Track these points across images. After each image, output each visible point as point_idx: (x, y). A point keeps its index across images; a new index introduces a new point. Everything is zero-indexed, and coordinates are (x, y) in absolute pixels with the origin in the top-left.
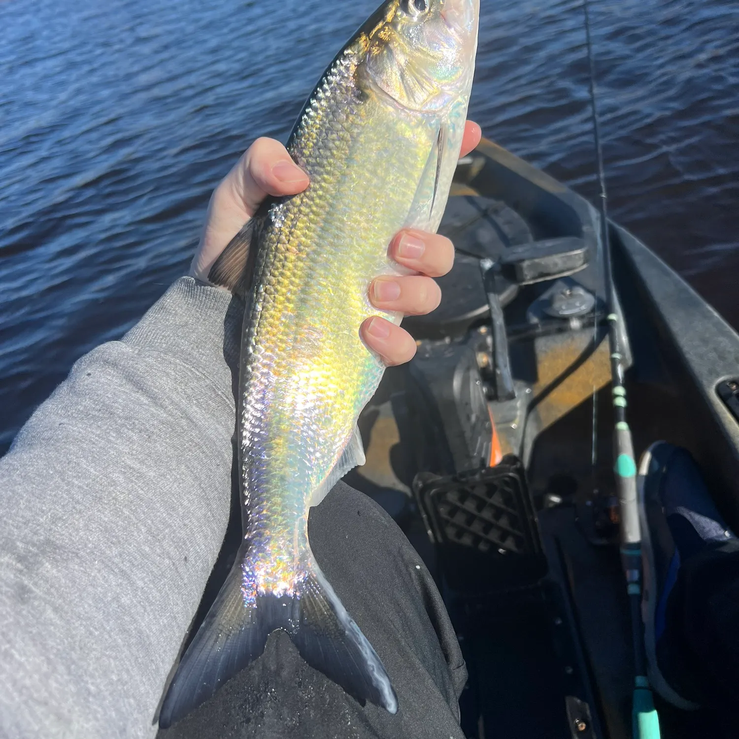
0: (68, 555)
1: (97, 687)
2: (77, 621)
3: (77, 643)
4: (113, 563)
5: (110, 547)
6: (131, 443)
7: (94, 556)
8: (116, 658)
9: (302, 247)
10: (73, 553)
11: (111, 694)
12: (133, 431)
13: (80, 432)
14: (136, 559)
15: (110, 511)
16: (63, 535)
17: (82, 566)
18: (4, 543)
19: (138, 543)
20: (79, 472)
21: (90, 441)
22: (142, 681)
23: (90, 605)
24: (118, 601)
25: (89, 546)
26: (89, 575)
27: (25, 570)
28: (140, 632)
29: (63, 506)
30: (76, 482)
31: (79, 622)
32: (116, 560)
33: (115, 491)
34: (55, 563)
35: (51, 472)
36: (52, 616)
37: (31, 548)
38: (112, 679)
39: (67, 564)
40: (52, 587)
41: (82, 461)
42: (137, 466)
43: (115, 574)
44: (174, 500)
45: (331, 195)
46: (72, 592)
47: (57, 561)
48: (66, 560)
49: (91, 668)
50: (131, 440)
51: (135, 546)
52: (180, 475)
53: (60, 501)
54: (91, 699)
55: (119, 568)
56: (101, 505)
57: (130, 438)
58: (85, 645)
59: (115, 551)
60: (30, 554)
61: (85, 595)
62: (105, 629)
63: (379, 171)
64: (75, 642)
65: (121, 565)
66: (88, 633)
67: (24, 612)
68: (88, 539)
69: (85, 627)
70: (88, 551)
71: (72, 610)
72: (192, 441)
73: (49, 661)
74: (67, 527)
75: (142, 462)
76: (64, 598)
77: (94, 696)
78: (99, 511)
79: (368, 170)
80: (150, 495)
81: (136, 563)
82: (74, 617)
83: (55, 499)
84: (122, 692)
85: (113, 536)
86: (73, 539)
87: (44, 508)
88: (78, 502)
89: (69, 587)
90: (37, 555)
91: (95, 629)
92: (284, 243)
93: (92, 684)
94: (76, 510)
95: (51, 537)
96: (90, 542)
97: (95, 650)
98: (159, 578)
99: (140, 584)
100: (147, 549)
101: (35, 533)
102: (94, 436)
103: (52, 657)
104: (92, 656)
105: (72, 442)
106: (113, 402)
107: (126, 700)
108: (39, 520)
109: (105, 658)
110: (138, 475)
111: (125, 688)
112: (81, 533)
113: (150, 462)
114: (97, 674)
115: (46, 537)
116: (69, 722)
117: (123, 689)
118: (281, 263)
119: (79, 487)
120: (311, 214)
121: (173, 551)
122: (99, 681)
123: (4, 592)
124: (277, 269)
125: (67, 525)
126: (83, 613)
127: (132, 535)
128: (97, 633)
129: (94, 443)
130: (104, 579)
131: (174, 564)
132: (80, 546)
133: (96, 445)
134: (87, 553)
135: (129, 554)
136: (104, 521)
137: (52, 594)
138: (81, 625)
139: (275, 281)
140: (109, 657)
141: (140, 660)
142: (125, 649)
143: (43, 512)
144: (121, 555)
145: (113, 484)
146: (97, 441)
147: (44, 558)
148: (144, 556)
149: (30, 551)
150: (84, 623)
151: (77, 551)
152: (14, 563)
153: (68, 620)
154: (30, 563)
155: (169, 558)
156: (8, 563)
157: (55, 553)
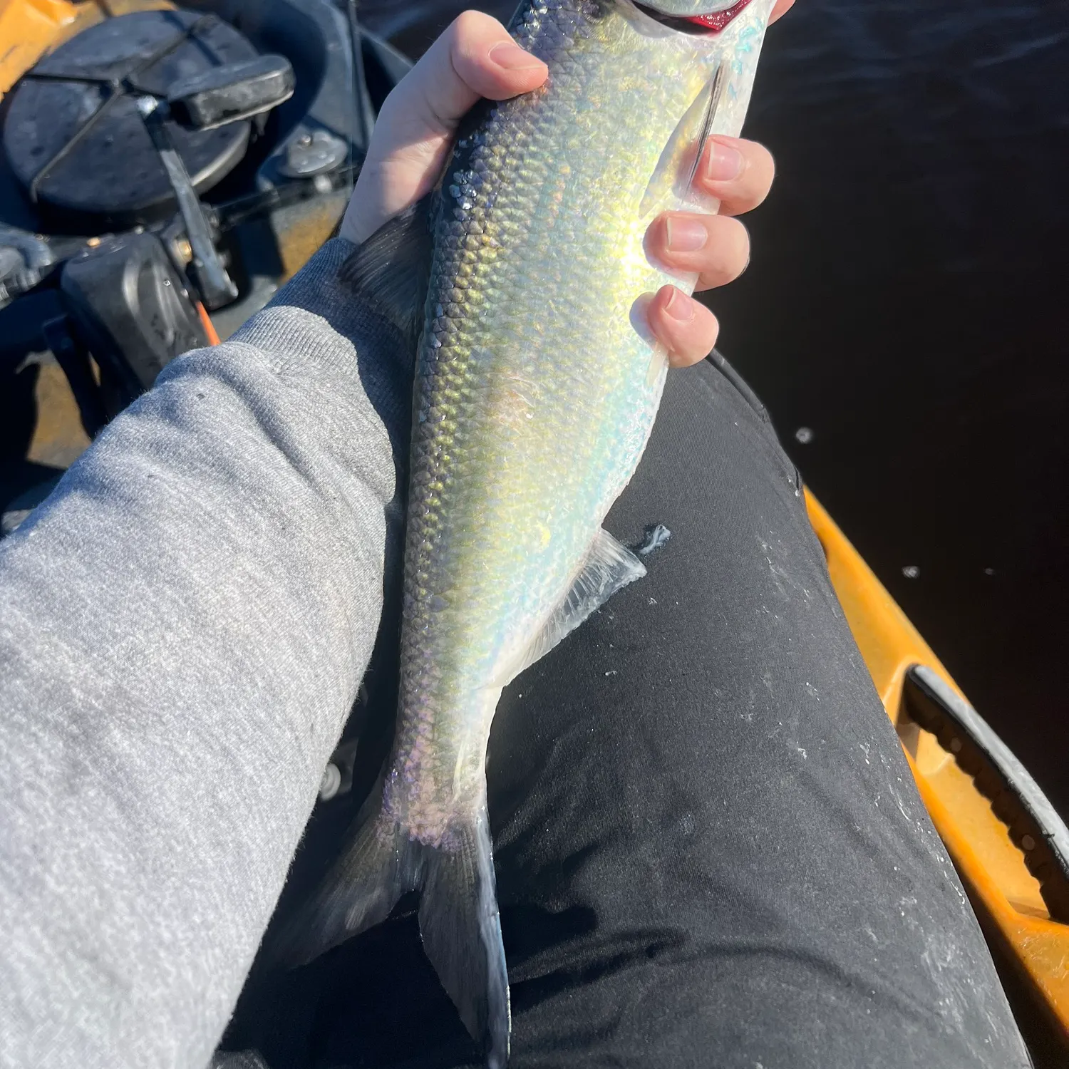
0: (148, 718)
1: (174, 934)
2: (153, 828)
3: (150, 862)
4: (212, 735)
5: (209, 709)
6: (256, 533)
7: (184, 722)
8: (201, 889)
9: (505, 237)
10: (156, 714)
11: (190, 945)
12: (261, 514)
13: (180, 500)
14: (245, 730)
15: (216, 649)
16: (143, 681)
17: (167, 740)
18: (53, 686)
19: (249, 704)
20: (175, 575)
21: (196, 521)
22: (233, 921)
23: (172, 804)
24: (213, 796)
25: (179, 704)
26: (176, 754)
27: (82, 737)
28: (239, 845)
29: (146, 631)
30: (169, 592)
31: (156, 830)
32: (217, 731)
33: (227, 615)
34: (128, 730)
35: (132, 567)
36: (115, 816)
37: (93, 702)
38: (194, 921)
39: (145, 734)
40: (119, 769)
41: (181, 556)
42: (259, 575)
43: (215, 755)
44: (307, 634)
45: (552, 152)
46: (149, 782)
47: (131, 728)
48: (144, 727)
49: (166, 903)
50: (256, 530)
51: (245, 709)
52: (322, 596)
53: (142, 622)
54: (162, 954)
55: (220, 744)
56: (204, 636)
57: (256, 526)
58: (162, 866)
59: (217, 715)
60: (92, 712)
61: (166, 786)
62: (190, 843)
63: (628, 121)
64: (146, 860)
65: (223, 739)
66: (167, 847)
67: (71, 811)
68: (178, 694)
69: (164, 837)
70: (178, 712)
71: (147, 811)
72: (345, 539)
73: (102, 894)
74: (149, 670)
75: (268, 569)
76: (137, 790)
77: (167, 949)
78: (199, 647)
79: (611, 117)
80: (275, 625)
81: (245, 737)
82: (149, 819)
83: (136, 617)
84: (206, 939)
85: (215, 692)
86: (158, 691)
87: (118, 631)
88: (169, 627)
89: (145, 771)
90: (101, 714)
91: (178, 842)
92: (477, 234)
93: (167, 926)
94: (165, 641)
95: (125, 682)
96: (181, 697)
97: (174, 874)
98: (276, 760)
99: (249, 770)
100: (263, 715)
101: (101, 673)
102: (202, 513)
103: (107, 886)
104: (169, 884)
105: (167, 517)
106: (236, 457)
107: (210, 952)
108: (108, 651)
109: (186, 889)
110: (261, 589)
111: (210, 933)
112: (170, 683)
113: (280, 570)
114: (174, 913)
115: (116, 682)
116: (127, 988)
117: (207, 935)
118: (472, 265)
119: (174, 601)
120: (519, 180)
121: (298, 718)
122: (176, 923)
123: (44, 774)
124: (466, 275)
125: (148, 666)
126: (163, 816)
127: (244, 691)
128: (179, 849)
129: (200, 526)
130: (196, 762)
131: (297, 738)
132: (166, 704)
133: (204, 529)
134: (175, 717)
135: (236, 721)
136: (205, 666)
137: (119, 780)
138: (159, 834)
139: (461, 296)
140: (192, 887)
141: (234, 889)
142: (215, 874)
143: (115, 636)
144: (223, 724)
145: (223, 603)
146: (206, 522)
147: (112, 720)
148: (258, 725)
149: (92, 707)
150: (163, 832)
151: (162, 713)
152: (66, 723)
153: (140, 825)
154: (90, 726)
155: (293, 730)
156: (56, 721)
157: (129, 713)
